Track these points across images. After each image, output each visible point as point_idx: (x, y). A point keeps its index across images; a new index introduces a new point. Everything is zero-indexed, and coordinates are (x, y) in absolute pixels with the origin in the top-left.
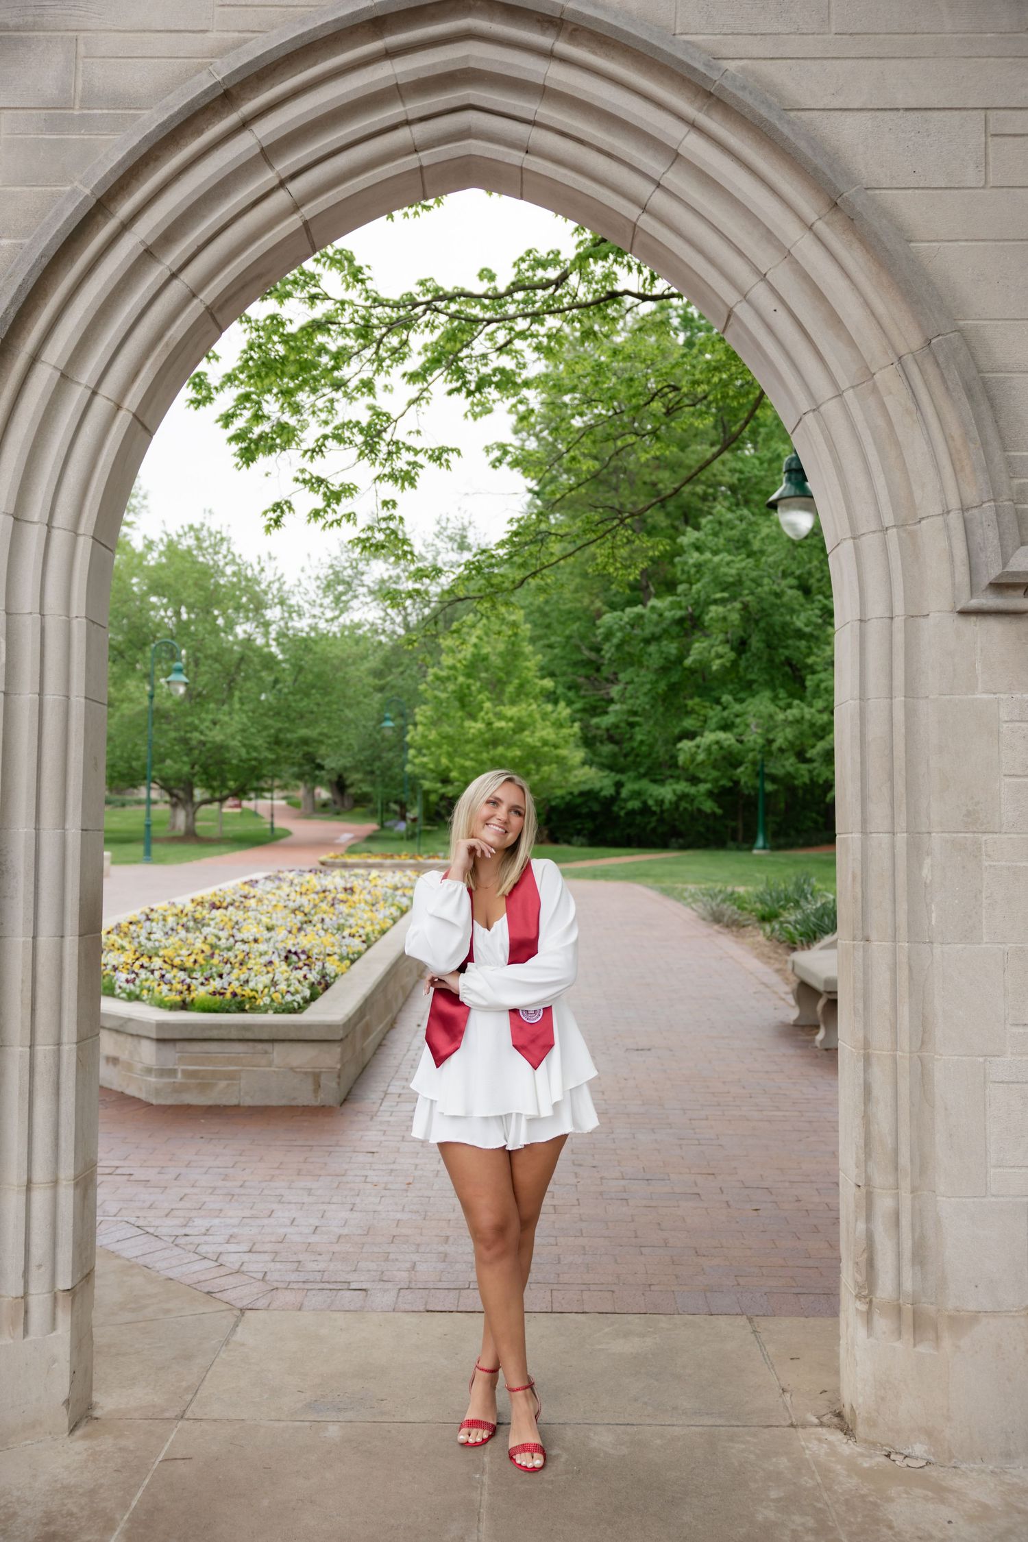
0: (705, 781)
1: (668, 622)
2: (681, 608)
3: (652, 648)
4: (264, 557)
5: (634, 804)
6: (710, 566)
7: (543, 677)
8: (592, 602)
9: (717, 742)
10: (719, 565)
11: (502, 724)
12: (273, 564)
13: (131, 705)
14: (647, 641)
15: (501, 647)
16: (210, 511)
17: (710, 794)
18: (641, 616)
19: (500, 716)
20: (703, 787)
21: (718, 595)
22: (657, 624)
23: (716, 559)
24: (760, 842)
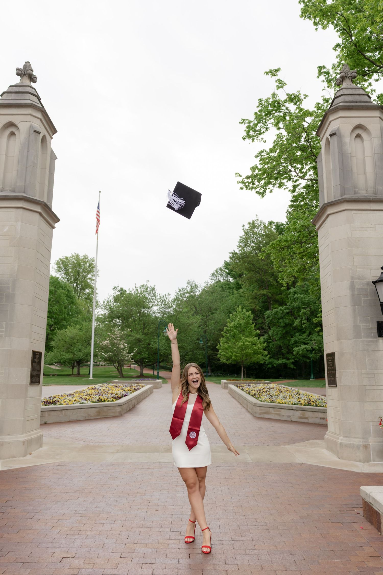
0: (291, 359)
1: (285, 313)
2: (288, 309)
3: (281, 321)
4: (167, 294)
5: (270, 366)
6: (300, 298)
7: (256, 330)
8: (256, 307)
9: (306, 348)
10: (302, 298)
11: (248, 343)
12: (169, 296)
13: (131, 337)
14: (279, 319)
15: (244, 321)
16: (148, 281)
17: (293, 363)
18: (277, 312)
19: (246, 341)
20: (291, 361)
21: (304, 306)
22: (282, 314)
23: (302, 296)
24: (312, 377)
